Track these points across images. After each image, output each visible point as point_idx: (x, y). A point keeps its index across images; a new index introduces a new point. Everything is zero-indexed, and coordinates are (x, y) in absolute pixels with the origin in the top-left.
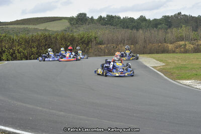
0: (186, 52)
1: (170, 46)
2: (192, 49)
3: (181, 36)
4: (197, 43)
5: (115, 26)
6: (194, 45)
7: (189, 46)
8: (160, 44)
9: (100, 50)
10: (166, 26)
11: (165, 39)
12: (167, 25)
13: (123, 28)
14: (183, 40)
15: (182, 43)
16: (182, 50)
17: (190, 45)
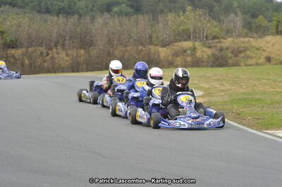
0: (197, 63)
1: (164, 52)
2: (209, 57)
3: (183, 31)
4: (219, 45)
5: (21, 7)
6: (214, 50)
7: (203, 52)
8: (140, 47)
9: (12, 60)
10: (129, 10)
11: (151, 37)
12: (132, 6)
13: (39, 12)
14: (188, 38)
15: (187, 44)
16: (189, 59)
17: (204, 49)
